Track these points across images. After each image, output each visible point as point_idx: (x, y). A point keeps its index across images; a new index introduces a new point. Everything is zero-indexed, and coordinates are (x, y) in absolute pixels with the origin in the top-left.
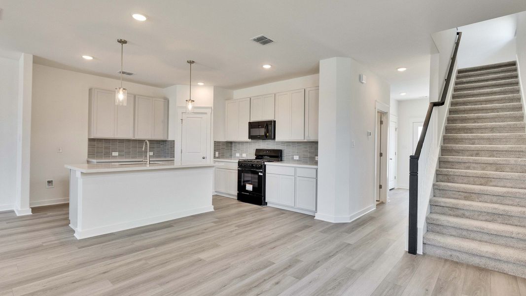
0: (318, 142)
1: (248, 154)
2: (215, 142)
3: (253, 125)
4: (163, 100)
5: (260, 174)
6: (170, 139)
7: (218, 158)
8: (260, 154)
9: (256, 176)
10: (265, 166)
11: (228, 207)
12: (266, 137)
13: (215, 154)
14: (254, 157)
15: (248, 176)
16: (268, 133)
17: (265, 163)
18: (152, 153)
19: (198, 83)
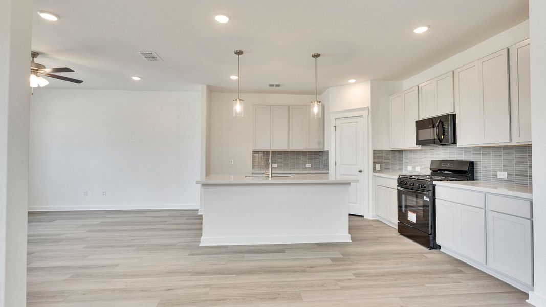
1: (423, 167)
2: (374, 151)
3: (421, 125)
5: (425, 198)
7: (379, 172)
8: (438, 169)
10: (434, 187)
12: (440, 141)
13: (374, 167)
14: (429, 172)
15: (412, 200)
16: (443, 134)
17: (435, 183)
18: (310, 165)
19: (348, 80)
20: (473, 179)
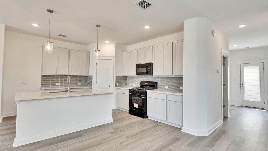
0: (183, 77)
1: (136, 84)
2: (116, 76)
3: (139, 66)
4: (86, 52)
5: (143, 97)
6: (90, 75)
7: (118, 86)
8: (143, 85)
9: (141, 99)
10: (146, 92)
11: (122, 119)
12: (147, 74)
13: (116, 84)
14: (140, 86)
16: (148, 71)
17: (147, 91)
18: (80, 83)
19: (106, 41)
20: (157, 89)
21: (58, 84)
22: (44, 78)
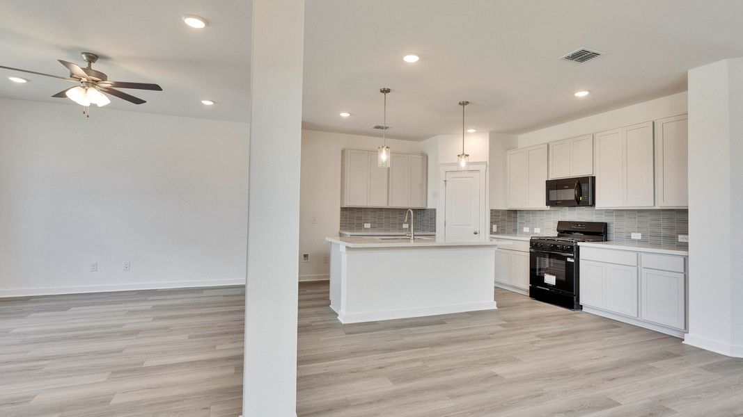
0: (687, 210)
1: (547, 229)
2: (491, 210)
4: (421, 157)
5: (569, 260)
6: (429, 207)
7: (496, 233)
8: (566, 229)
9: (564, 262)
10: (578, 248)
11: (516, 306)
12: (577, 203)
13: (491, 228)
15: (546, 262)
16: (581, 196)
17: (579, 244)
18: (408, 225)
19: (467, 129)
20: (607, 240)
21: (367, 226)
22: (348, 213)
